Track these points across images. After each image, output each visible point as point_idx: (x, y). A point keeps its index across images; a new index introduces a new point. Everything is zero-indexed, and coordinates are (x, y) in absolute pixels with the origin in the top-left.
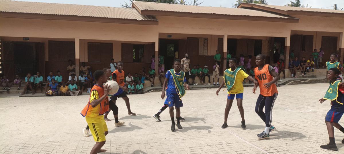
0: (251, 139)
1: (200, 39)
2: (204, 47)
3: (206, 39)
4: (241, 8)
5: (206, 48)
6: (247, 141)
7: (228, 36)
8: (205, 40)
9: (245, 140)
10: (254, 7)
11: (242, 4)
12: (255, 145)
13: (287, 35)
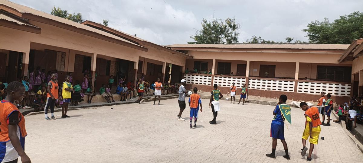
1: (58, 53)
2: (61, 62)
3: (64, 53)
4: (85, 25)
5: (63, 63)
7: (98, 55)
10: (104, 28)
11: (86, 22)
13: (136, 60)
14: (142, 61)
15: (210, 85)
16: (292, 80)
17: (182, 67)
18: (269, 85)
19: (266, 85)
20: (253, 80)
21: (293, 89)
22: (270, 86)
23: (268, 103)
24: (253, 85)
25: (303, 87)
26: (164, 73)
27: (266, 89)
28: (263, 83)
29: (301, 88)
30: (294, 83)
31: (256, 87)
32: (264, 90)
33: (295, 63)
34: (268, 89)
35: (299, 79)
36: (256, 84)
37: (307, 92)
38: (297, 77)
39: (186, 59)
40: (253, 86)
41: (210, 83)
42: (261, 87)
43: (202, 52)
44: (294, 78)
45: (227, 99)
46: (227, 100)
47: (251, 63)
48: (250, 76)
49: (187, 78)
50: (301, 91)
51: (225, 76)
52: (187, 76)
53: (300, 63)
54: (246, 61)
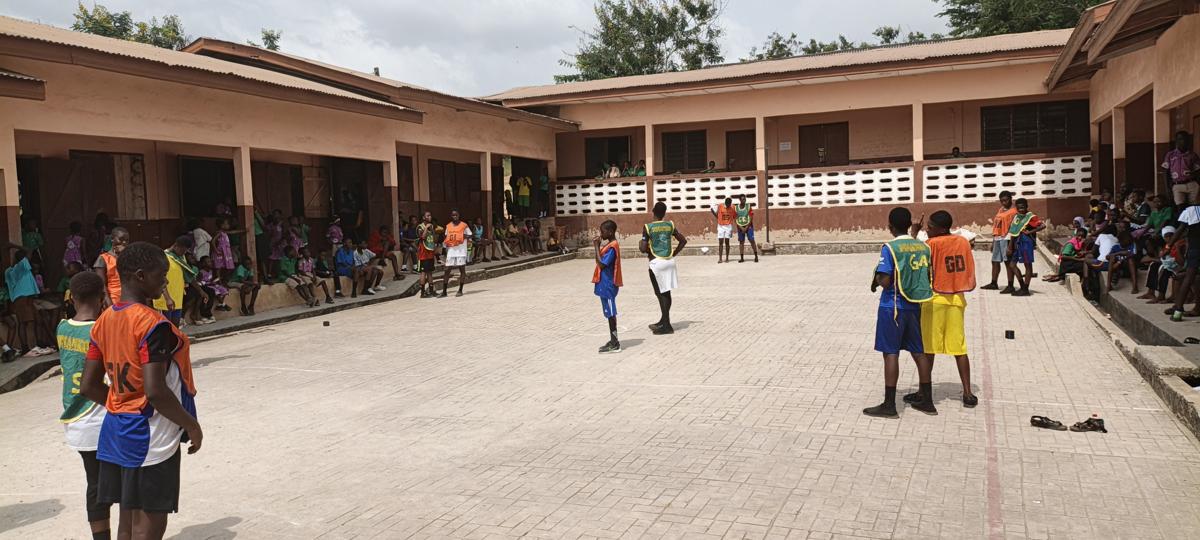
1: (116, 158)
2: (132, 190)
3: (140, 158)
4: (197, 53)
5: (139, 192)
8: (135, 161)
10: (261, 58)
11: (201, 42)
13: (388, 155)
14: (410, 158)
15: (646, 212)
16: (903, 165)
17: (545, 163)
18: (833, 188)
19: (825, 189)
20: (781, 178)
21: (910, 193)
22: (836, 193)
23: (833, 246)
24: (781, 195)
25: (942, 182)
26: (489, 188)
27: (825, 204)
28: (814, 185)
29: (936, 187)
30: (910, 174)
31: (792, 200)
32: (820, 207)
33: (909, 108)
34: (830, 202)
35: (926, 157)
36: (792, 190)
37: (955, 196)
38: (918, 154)
39: (557, 135)
40: (784, 200)
41: (644, 205)
42: (808, 200)
43: (606, 105)
44: (910, 158)
45: (705, 250)
46: (705, 254)
47: (771, 123)
48: (769, 168)
49: (566, 196)
50: (936, 197)
51: (690, 176)
52: (566, 191)
53: (926, 107)
54: (754, 120)
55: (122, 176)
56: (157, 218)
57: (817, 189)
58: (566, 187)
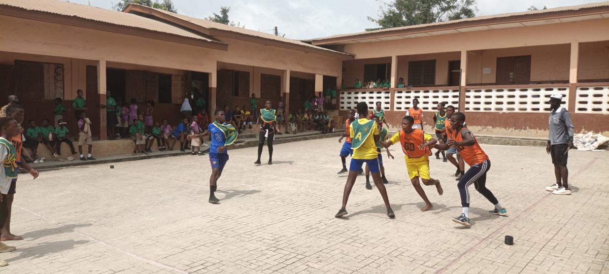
0: (159, 255)
1: (46, 66)
2: (55, 83)
3: (61, 66)
5: (59, 84)
6: (150, 259)
7: (108, 63)
8: (58, 67)
9: (148, 259)
11: (130, 6)
12: (166, 265)
15: (389, 110)
16: (562, 85)
17: (335, 79)
18: (511, 100)
19: (505, 100)
20: (476, 91)
22: (513, 103)
24: (476, 103)
25: (591, 99)
27: (505, 111)
28: (498, 97)
29: (586, 103)
30: (567, 92)
31: (482, 107)
32: (501, 112)
33: (569, 45)
34: (509, 109)
35: (579, 81)
36: (483, 100)
37: (600, 110)
38: (573, 78)
39: (343, 62)
40: (477, 106)
41: (388, 106)
42: (493, 107)
44: (568, 82)
47: (472, 55)
48: (468, 84)
49: (346, 98)
50: (585, 109)
51: (417, 89)
52: (346, 95)
53: (581, 45)
54: (460, 53)
55: (49, 76)
56: (70, 99)
57: (500, 100)
58: (346, 93)
